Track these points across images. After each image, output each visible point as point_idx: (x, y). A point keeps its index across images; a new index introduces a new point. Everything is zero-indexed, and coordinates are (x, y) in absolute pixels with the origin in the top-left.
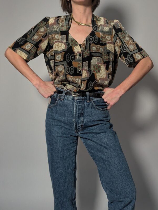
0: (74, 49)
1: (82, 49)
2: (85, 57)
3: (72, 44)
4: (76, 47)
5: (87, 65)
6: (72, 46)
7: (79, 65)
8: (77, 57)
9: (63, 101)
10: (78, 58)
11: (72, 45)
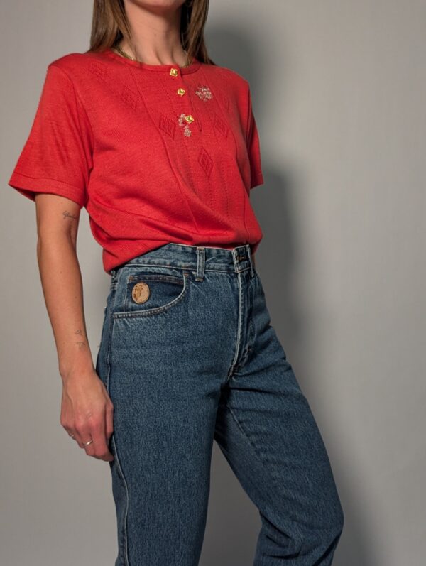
9: (204, 283)
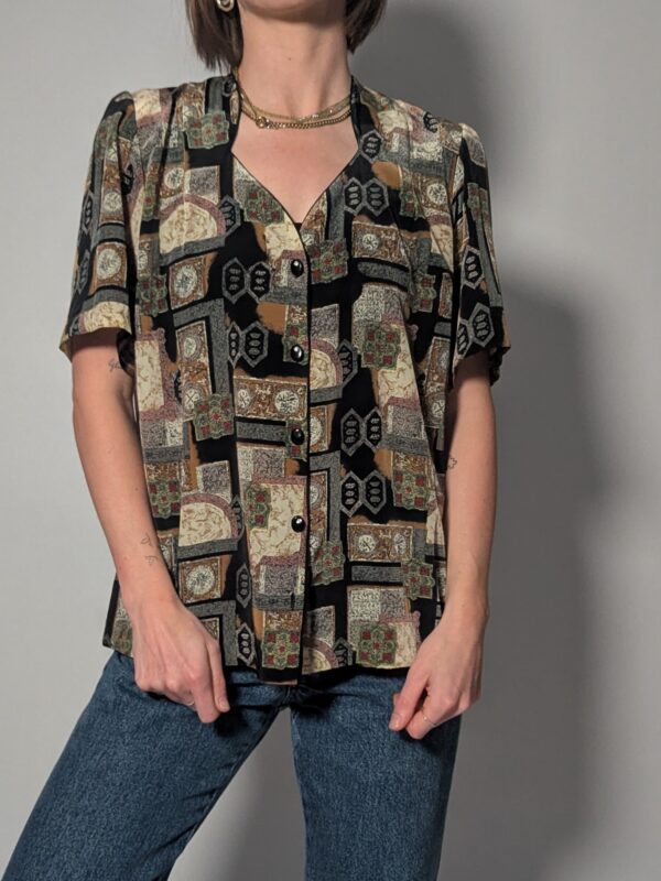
0: (264, 237)
1: (309, 239)
2: (325, 278)
3: (254, 210)
4: (272, 229)
5: (334, 321)
6: (253, 221)
7: (289, 320)
8: (279, 279)
10: (283, 283)
11: (253, 215)
